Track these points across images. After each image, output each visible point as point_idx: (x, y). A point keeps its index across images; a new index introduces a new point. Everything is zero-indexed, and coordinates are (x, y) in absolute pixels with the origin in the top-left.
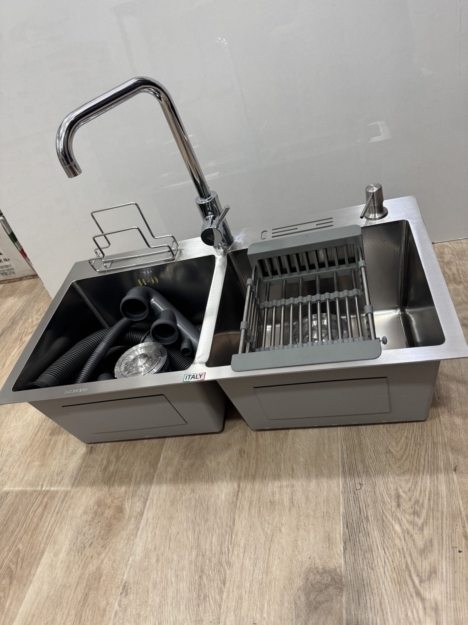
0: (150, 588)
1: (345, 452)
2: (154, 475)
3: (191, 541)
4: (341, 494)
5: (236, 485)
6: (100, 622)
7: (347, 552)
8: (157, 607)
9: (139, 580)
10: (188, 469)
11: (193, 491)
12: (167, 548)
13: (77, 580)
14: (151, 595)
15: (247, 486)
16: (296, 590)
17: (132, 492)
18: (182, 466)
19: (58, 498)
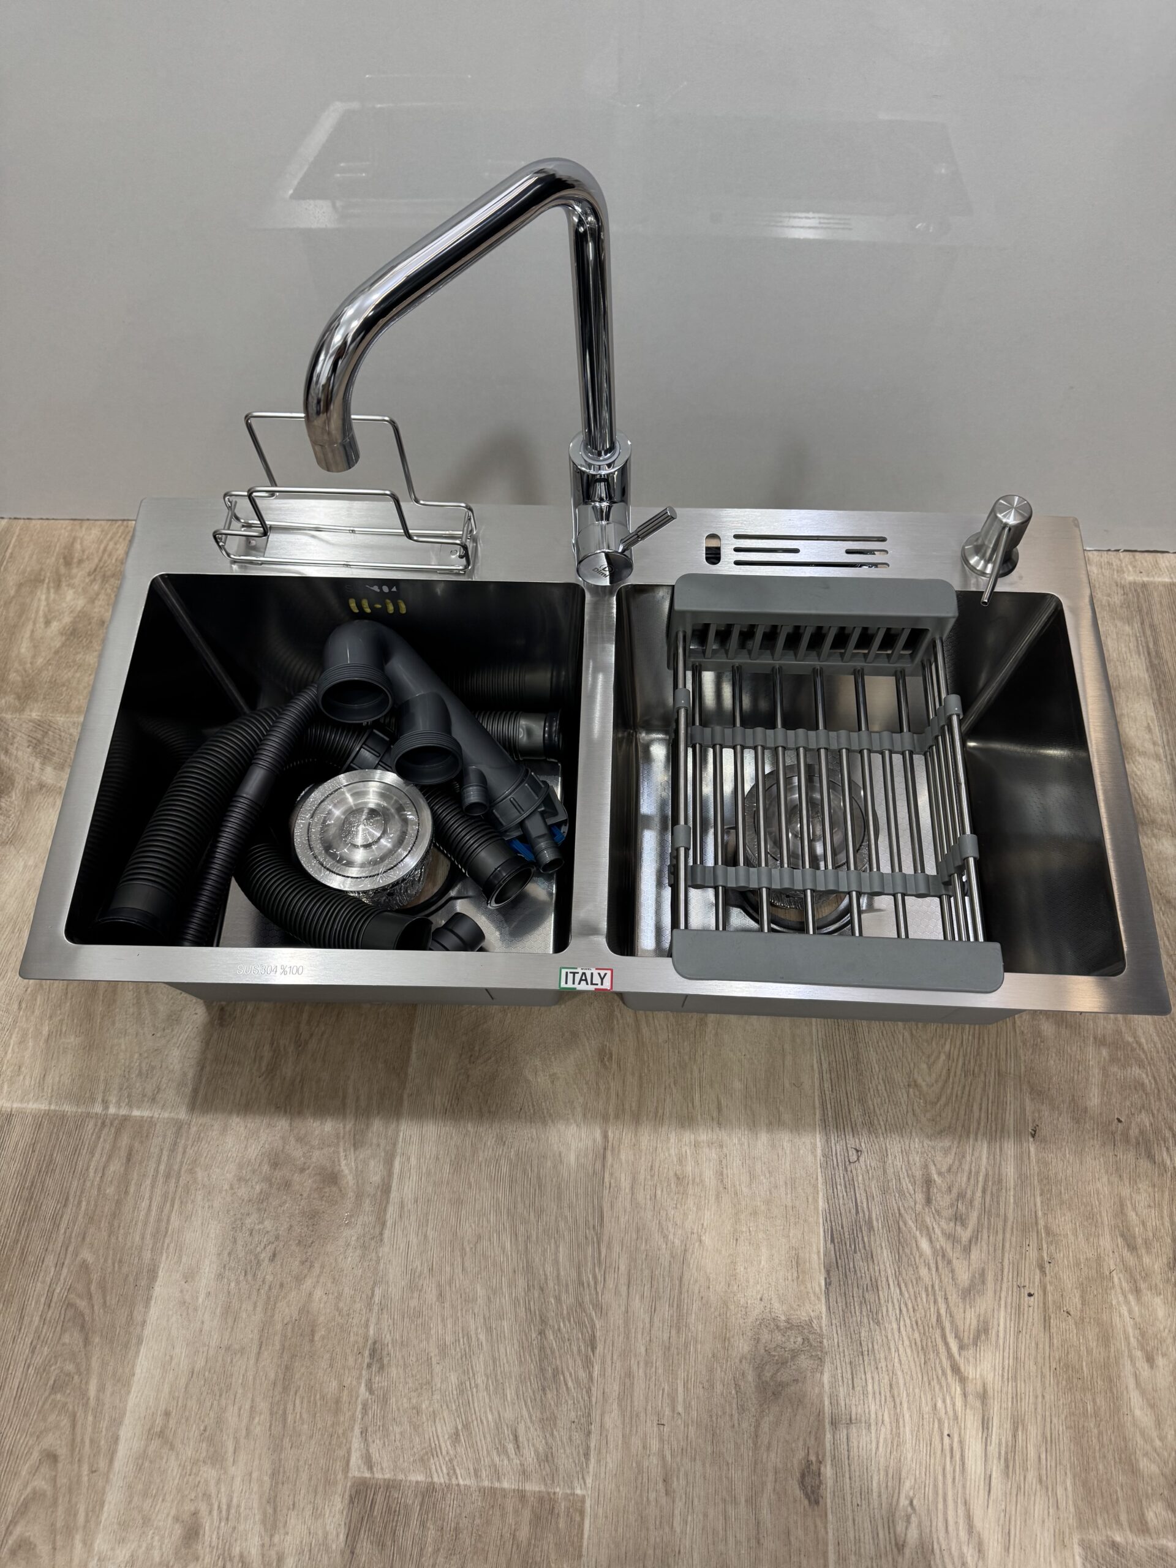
0: (432, 1354)
1: (826, 1076)
2: (401, 1096)
3: (511, 1255)
4: (819, 1170)
5: (598, 1134)
6: (333, 1425)
7: (832, 1289)
8: (455, 1392)
9: (405, 1338)
11: (501, 1140)
12: (458, 1270)
13: (257, 1336)
14: (437, 1369)
15: (622, 1135)
16: (737, 1361)
17: (352, 1134)
18: (468, 1076)
19: (158, 1137)
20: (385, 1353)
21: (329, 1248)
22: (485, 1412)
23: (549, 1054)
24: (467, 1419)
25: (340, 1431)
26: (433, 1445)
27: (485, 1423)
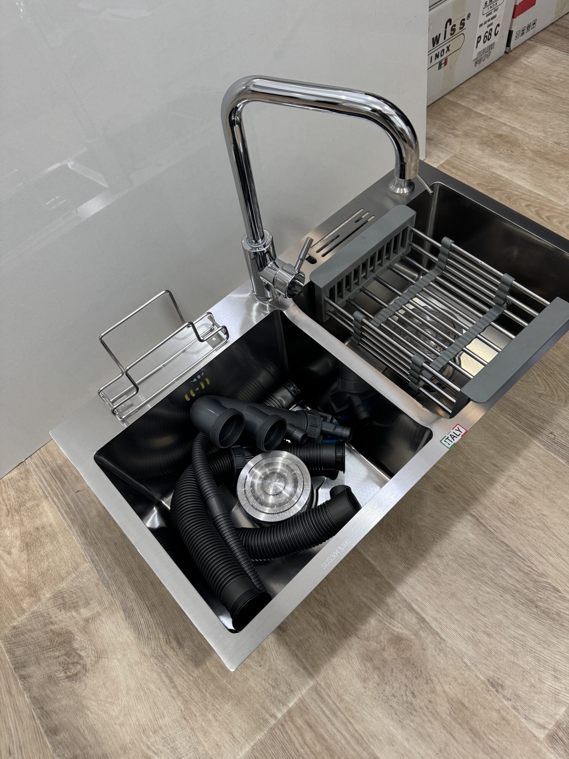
0: (512, 660)
1: (514, 420)
2: (386, 581)
3: (494, 592)
4: (548, 452)
5: (470, 518)
6: (513, 729)
9: (496, 666)
10: (412, 545)
11: (440, 556)
12: (483, 619)
13: (445, 732)
14: (521, 663)
15: (477, 509)
17: (386, 615)
18: (401, 547)
19: (311, 704)
20: (496, 680)
21: (430, 666)
22: (555, 657)
23: (419, 509)
24: (552, 667)
25: (518, 728)
26: (554, 692)
27: (559, 661)
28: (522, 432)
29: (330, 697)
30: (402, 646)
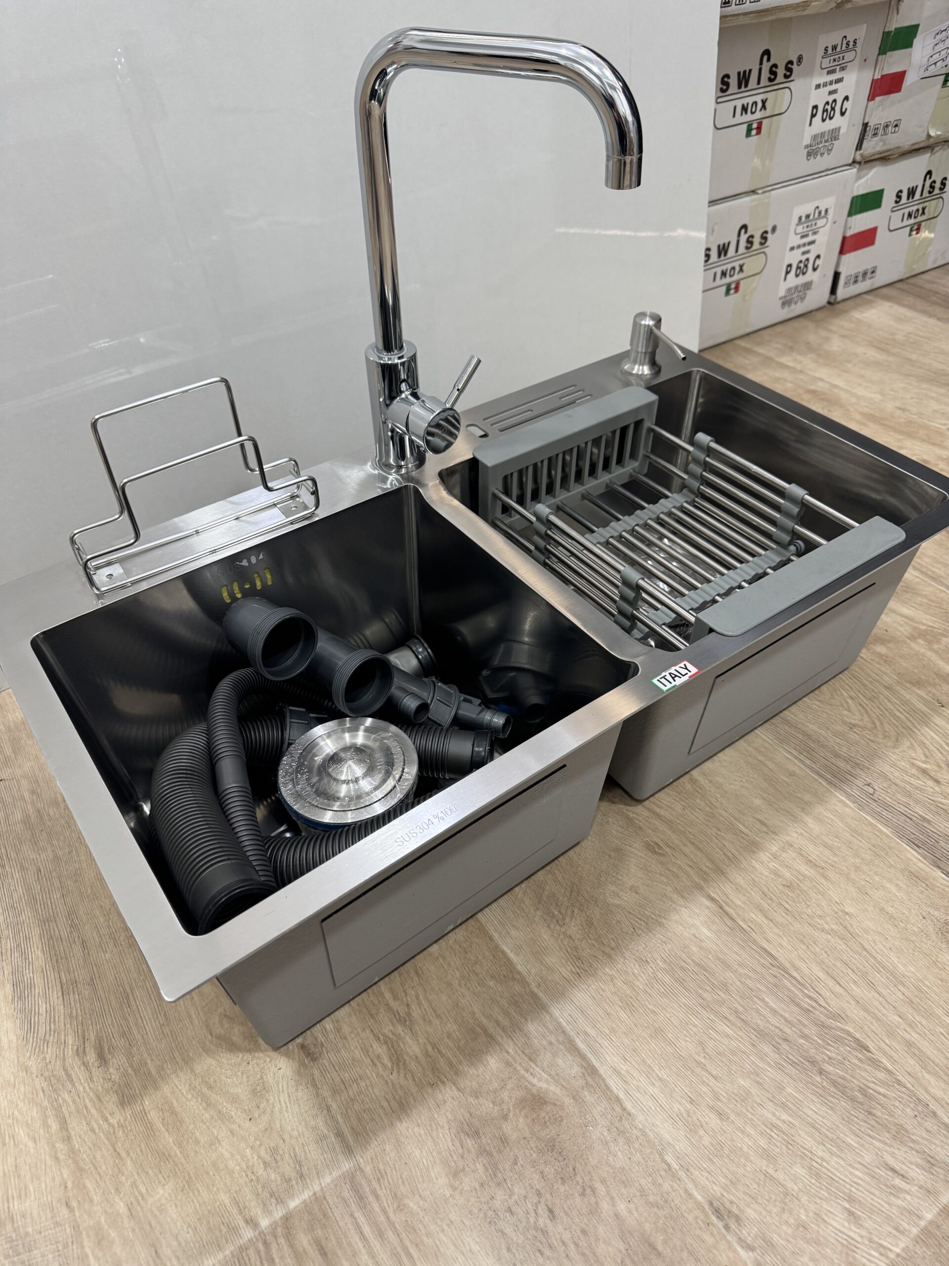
0: (764, 1168)
2: (532, 992)
3: (738, 1035)
4: (861, 813)
5: (706, 902)
8: (813, 1181)
9: (730, 1176)
10: (590, 935)
11: (643, 962)
12: (713, 1082)
14: (780, 1176)
15: (722, 890)
17: (521, 1053)
18: (570, 937)
19: (337, 1207)
20: (728, 1205)
21: (594, 1161)
22: (851, 1173)
23: (614, 876)
24: (844, 1193)
26: (845, 1242)
27: (861, 1182)
28: (816, 777)
29: (377, 1197)
30: (543, 1114)
